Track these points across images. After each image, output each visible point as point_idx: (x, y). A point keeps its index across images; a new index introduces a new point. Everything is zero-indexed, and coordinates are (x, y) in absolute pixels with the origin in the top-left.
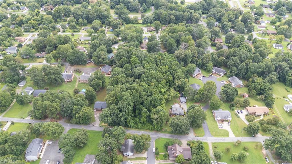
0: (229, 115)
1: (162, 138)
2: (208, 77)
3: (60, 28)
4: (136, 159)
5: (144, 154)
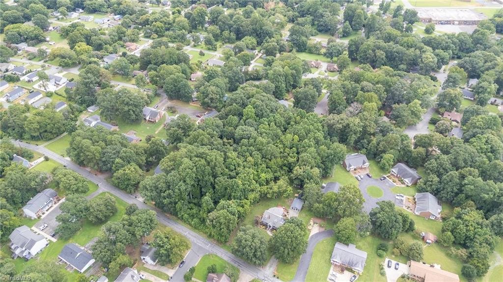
0: (360, 263)
1: (217, 256)
2: (377, 180)
3: (191, 39)
4: (155, 273)
5: (171, 270)
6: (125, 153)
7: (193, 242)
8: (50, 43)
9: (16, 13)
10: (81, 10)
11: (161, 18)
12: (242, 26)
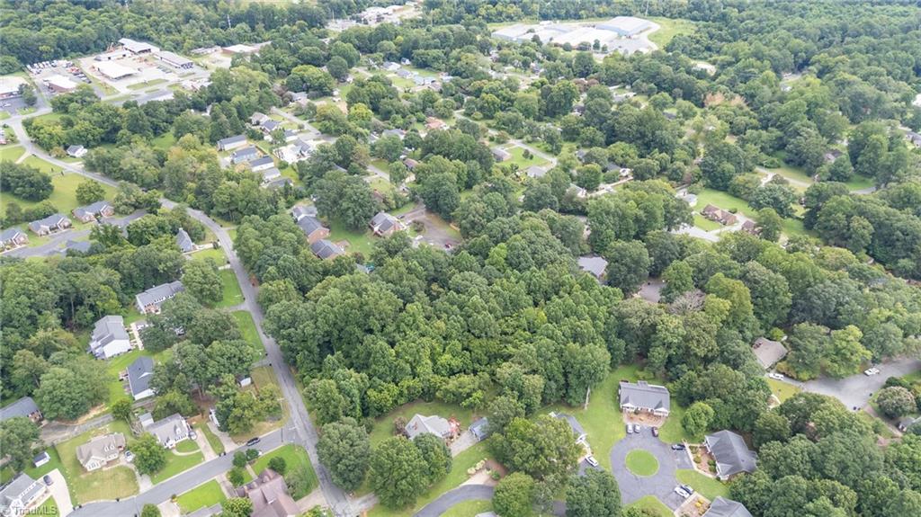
1: (305, 452)
2: (664, 445)
4: (212, 438)
5: (233, 444)
6: (285, 261)
7: (291, 419)
8: (334, 99)
9: (316, 51)
10: (408, 62)
11: (502, 89)
12: (619, 123)
